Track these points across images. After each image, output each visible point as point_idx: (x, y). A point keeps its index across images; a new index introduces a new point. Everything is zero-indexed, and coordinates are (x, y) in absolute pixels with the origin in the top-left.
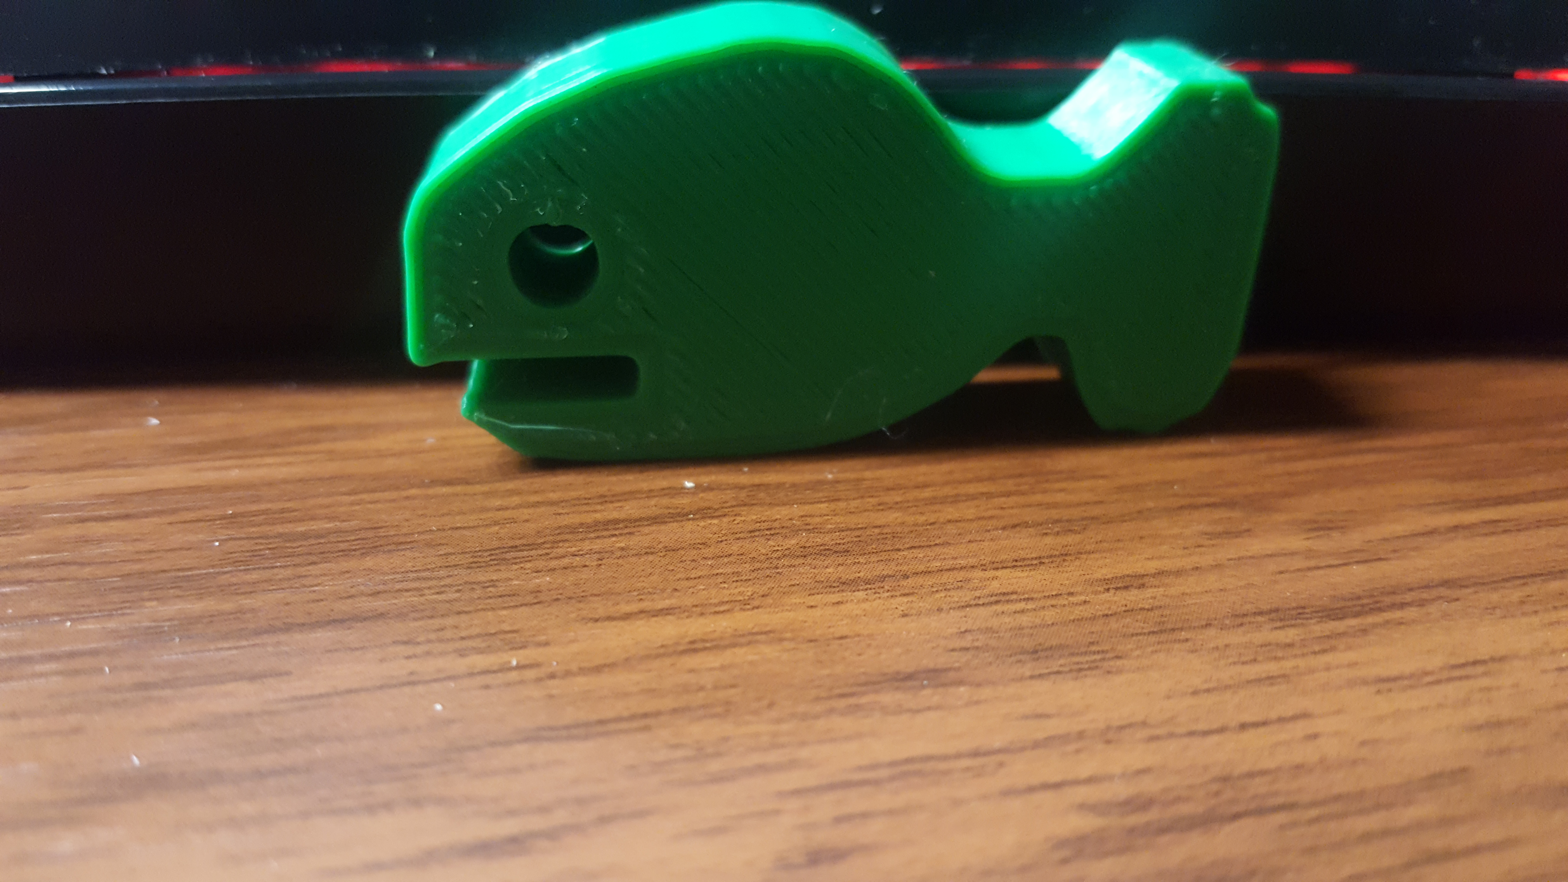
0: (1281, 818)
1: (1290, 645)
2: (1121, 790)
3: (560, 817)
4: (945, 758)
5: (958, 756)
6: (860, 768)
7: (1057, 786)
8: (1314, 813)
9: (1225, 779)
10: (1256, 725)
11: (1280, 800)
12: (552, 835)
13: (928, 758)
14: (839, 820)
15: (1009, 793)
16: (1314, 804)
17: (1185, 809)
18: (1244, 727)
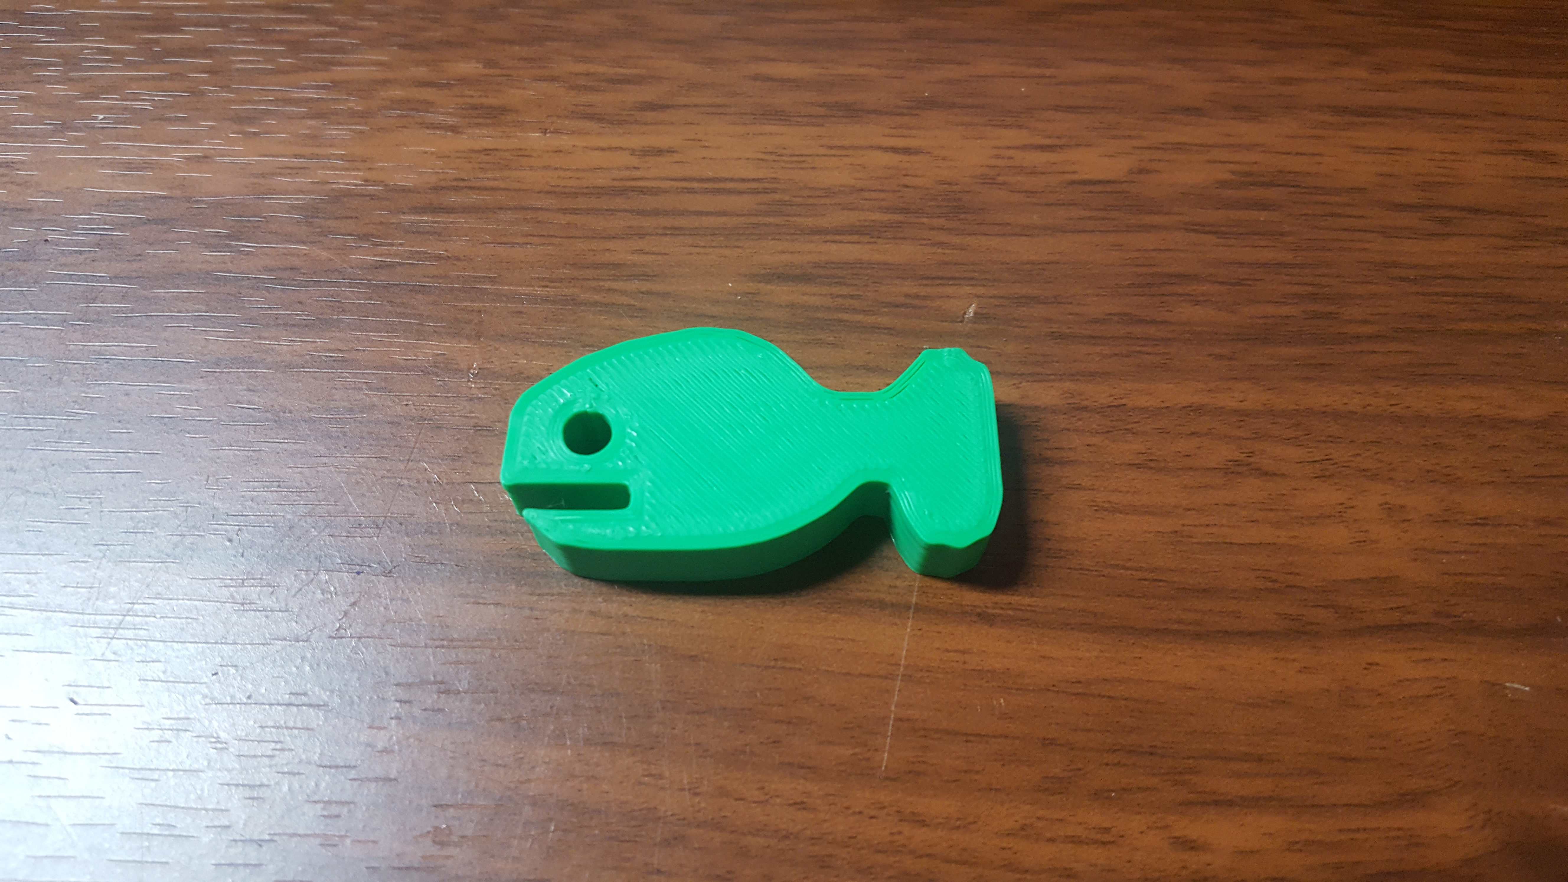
0: (1292, 189)
1: (1332, 124)
2: (1246, 168)
3: (1063, 141)
4: (1191, 145)
5: (1196, 145)
6: (1163, 144)
7: (1224, 162)
8: (1304, 190)
9: (1281, 172)
10: (1301, 154)
11: (1295, 184)
12: (1061, 147)
13: (1186, 144)
14: (1151, 160)
15: (1209, 162)
16: (1305, 188)
17: (1263, 179)
18: (1297, 154)
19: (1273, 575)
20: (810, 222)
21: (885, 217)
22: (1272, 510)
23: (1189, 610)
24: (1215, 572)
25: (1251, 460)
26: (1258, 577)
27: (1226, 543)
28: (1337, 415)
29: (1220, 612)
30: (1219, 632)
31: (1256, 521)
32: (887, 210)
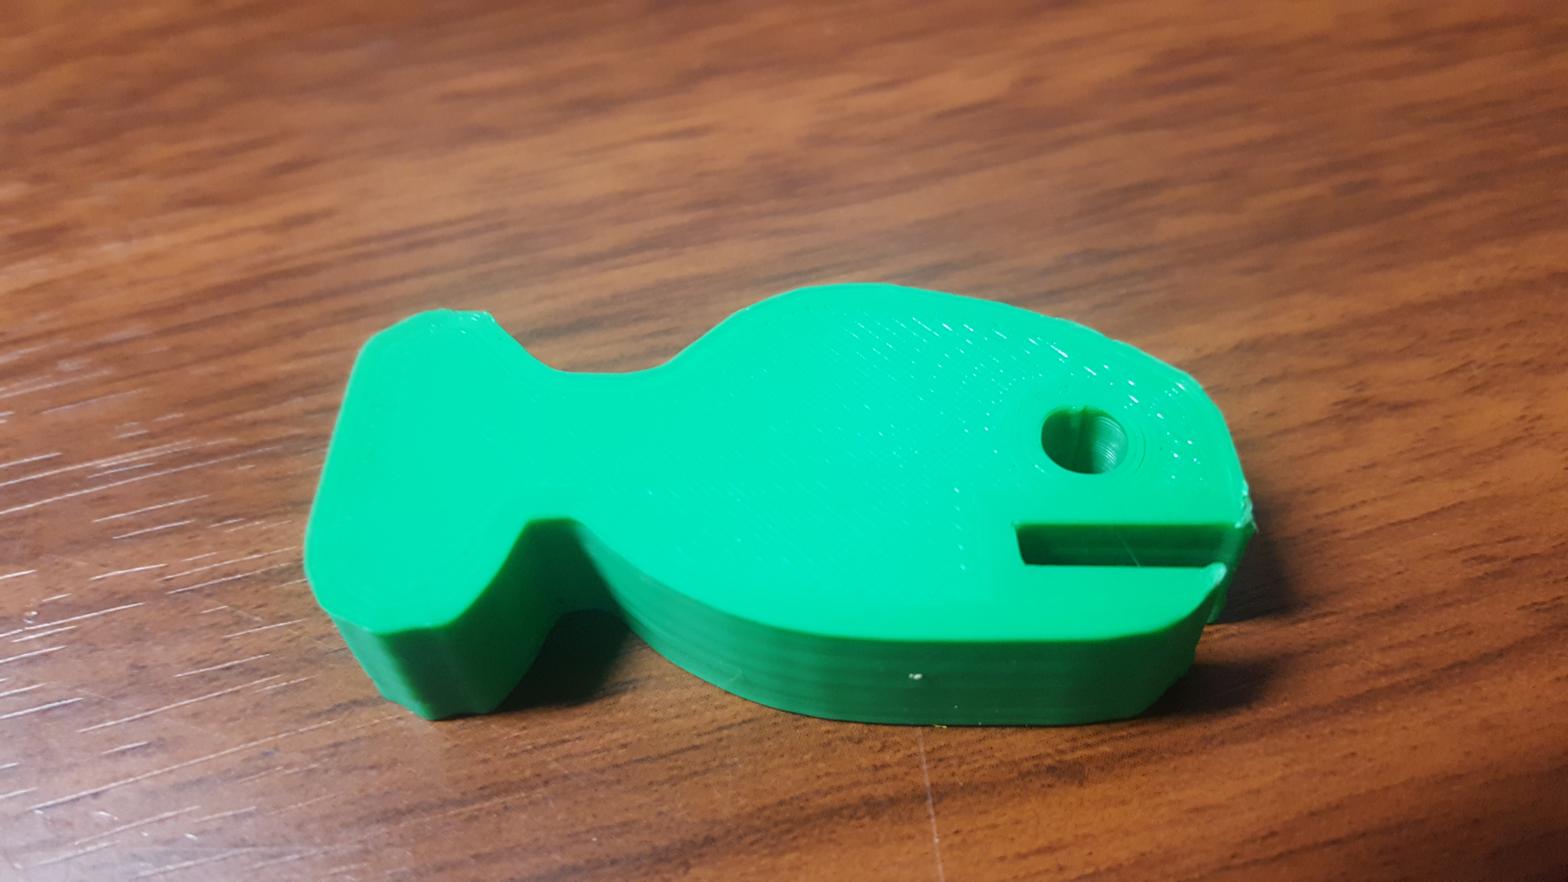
19: (1487, 551)
20: (571, 251)
21: (687, 218)
22: (1432, 455)
23: (1391, 647)
24: (1399, 573)
25: (1366, 394)
26: (1465, 561)
27: (1393, 524)
28: (1447, 303)
29: (1437, 634)
30: (1451, 667)
31: (1419, 478)
32: (686, 208)
